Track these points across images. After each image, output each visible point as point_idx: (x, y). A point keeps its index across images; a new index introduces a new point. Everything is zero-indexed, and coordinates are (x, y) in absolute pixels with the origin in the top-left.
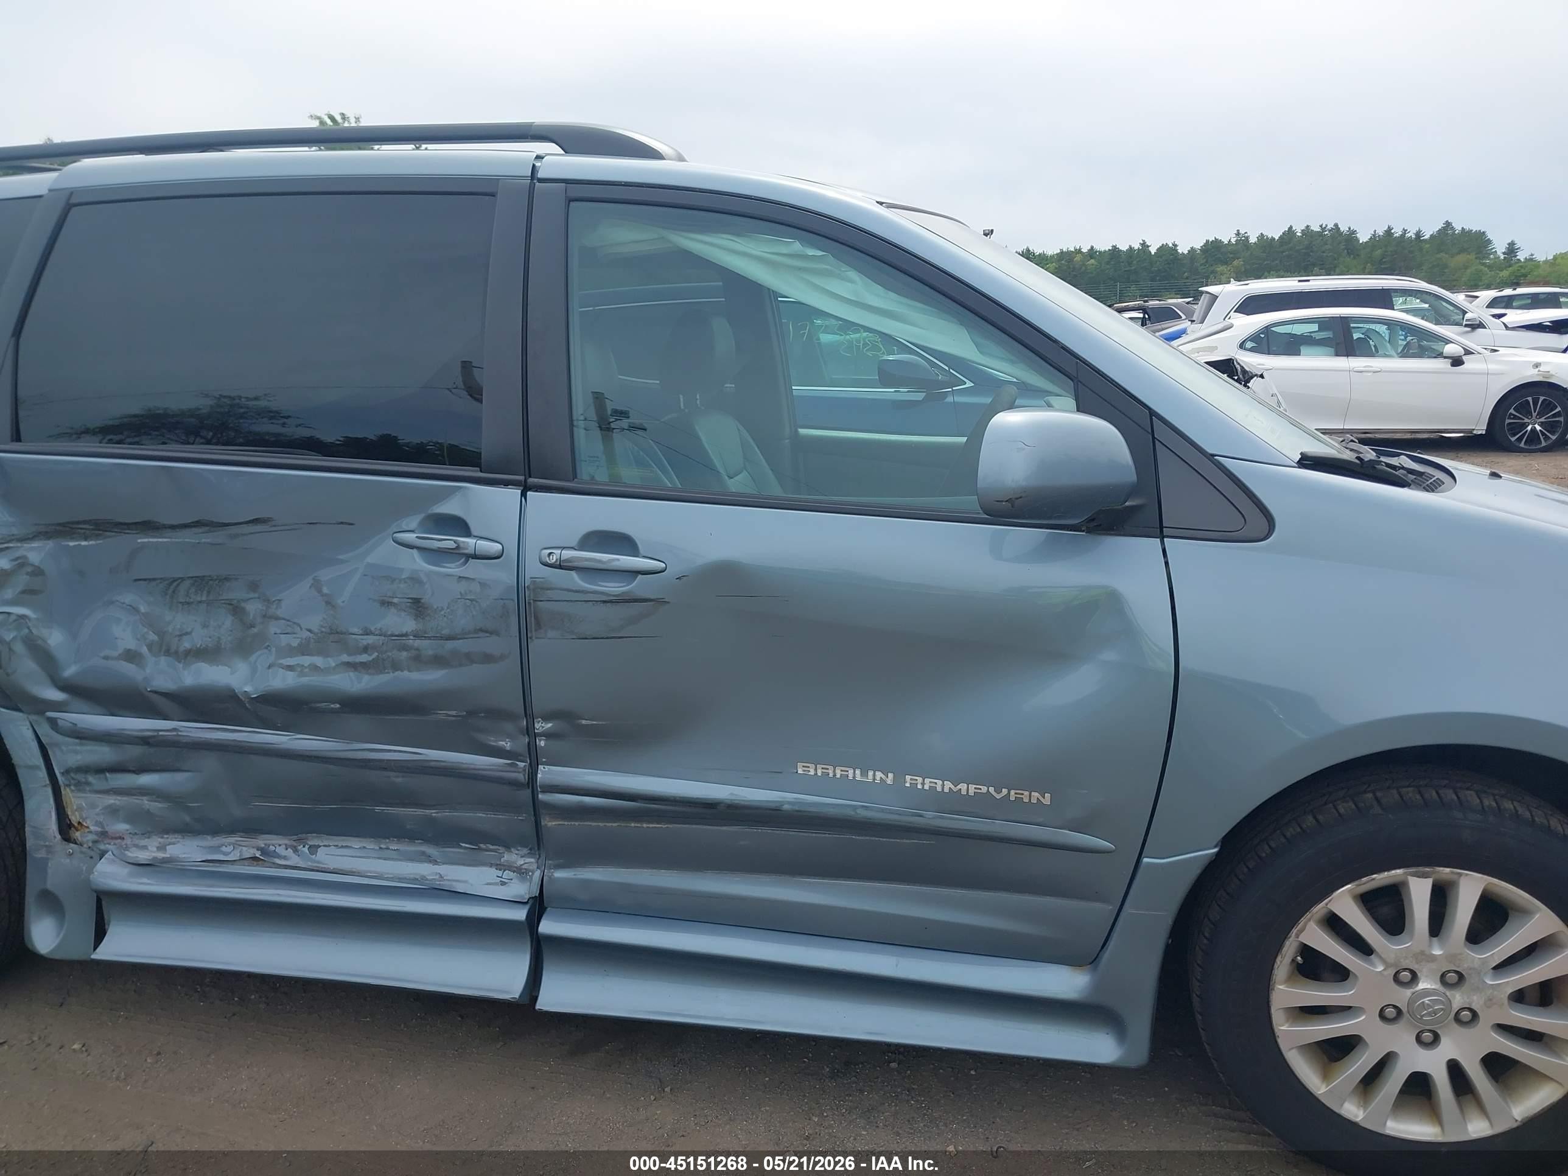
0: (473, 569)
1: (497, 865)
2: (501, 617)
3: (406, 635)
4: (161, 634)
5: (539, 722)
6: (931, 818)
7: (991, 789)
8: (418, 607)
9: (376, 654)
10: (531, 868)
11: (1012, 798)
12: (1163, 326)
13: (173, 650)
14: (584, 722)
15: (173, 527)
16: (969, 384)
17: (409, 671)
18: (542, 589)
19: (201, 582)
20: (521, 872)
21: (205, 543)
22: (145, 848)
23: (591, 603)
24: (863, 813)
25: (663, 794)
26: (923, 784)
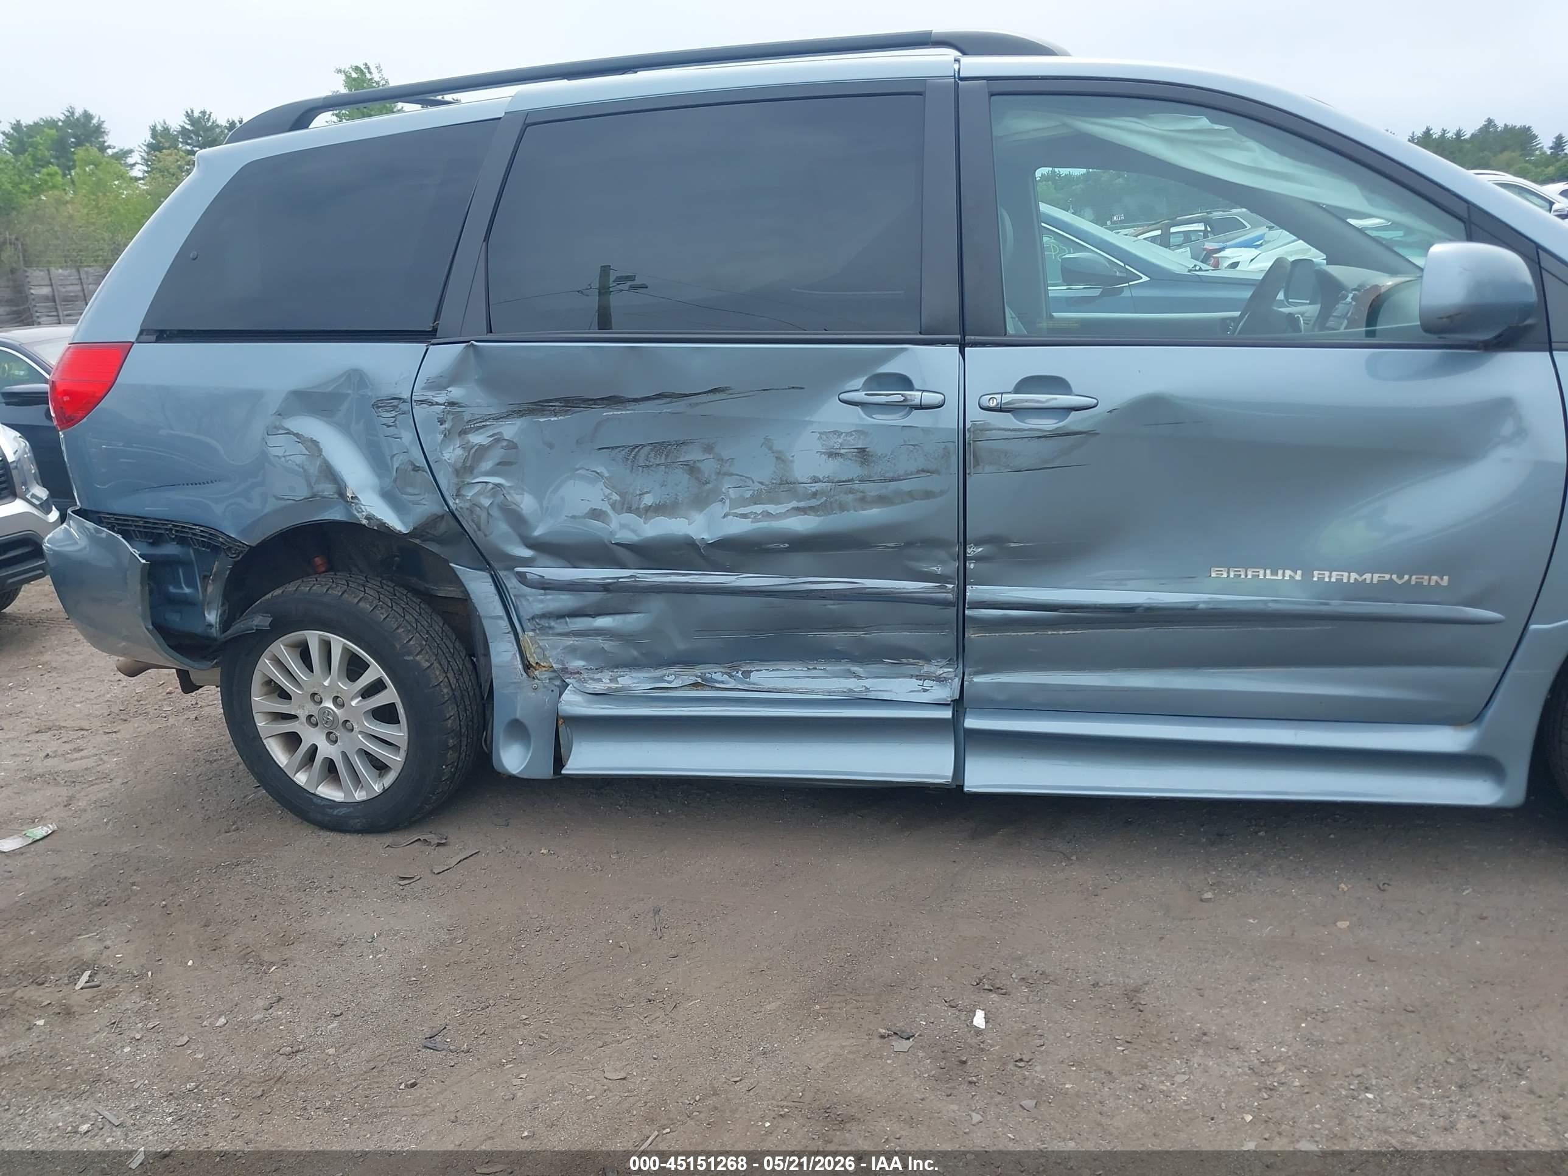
0: (918, 419)
1: (917, 676)
2: (943, 458)
3: (852, 480)
4: (622, 495)
5: (970, 548)
6: (1337, 606)
7: (1394, 577)
8: (863, 454)
9: (825, 498)
10: (950, 676)
11: (1413, 583)
12: (1240, 234)
13: (634, 507)
14: (1012, 545)
15: (636, 400)
16: (1145, 279)
17: (855, 511)
18: (982, 430)
19: (659, 447)
20: (940, 680)
21: (666, 412)
22: (599, 680)
23: (1026, 439)
24: (1273, 606)
25: (1083, 603)
26: (1330, 577)
